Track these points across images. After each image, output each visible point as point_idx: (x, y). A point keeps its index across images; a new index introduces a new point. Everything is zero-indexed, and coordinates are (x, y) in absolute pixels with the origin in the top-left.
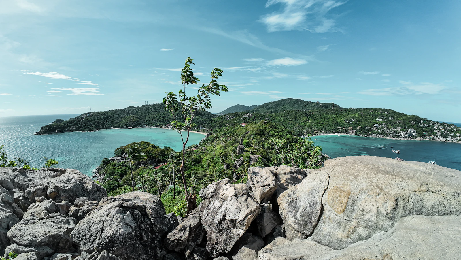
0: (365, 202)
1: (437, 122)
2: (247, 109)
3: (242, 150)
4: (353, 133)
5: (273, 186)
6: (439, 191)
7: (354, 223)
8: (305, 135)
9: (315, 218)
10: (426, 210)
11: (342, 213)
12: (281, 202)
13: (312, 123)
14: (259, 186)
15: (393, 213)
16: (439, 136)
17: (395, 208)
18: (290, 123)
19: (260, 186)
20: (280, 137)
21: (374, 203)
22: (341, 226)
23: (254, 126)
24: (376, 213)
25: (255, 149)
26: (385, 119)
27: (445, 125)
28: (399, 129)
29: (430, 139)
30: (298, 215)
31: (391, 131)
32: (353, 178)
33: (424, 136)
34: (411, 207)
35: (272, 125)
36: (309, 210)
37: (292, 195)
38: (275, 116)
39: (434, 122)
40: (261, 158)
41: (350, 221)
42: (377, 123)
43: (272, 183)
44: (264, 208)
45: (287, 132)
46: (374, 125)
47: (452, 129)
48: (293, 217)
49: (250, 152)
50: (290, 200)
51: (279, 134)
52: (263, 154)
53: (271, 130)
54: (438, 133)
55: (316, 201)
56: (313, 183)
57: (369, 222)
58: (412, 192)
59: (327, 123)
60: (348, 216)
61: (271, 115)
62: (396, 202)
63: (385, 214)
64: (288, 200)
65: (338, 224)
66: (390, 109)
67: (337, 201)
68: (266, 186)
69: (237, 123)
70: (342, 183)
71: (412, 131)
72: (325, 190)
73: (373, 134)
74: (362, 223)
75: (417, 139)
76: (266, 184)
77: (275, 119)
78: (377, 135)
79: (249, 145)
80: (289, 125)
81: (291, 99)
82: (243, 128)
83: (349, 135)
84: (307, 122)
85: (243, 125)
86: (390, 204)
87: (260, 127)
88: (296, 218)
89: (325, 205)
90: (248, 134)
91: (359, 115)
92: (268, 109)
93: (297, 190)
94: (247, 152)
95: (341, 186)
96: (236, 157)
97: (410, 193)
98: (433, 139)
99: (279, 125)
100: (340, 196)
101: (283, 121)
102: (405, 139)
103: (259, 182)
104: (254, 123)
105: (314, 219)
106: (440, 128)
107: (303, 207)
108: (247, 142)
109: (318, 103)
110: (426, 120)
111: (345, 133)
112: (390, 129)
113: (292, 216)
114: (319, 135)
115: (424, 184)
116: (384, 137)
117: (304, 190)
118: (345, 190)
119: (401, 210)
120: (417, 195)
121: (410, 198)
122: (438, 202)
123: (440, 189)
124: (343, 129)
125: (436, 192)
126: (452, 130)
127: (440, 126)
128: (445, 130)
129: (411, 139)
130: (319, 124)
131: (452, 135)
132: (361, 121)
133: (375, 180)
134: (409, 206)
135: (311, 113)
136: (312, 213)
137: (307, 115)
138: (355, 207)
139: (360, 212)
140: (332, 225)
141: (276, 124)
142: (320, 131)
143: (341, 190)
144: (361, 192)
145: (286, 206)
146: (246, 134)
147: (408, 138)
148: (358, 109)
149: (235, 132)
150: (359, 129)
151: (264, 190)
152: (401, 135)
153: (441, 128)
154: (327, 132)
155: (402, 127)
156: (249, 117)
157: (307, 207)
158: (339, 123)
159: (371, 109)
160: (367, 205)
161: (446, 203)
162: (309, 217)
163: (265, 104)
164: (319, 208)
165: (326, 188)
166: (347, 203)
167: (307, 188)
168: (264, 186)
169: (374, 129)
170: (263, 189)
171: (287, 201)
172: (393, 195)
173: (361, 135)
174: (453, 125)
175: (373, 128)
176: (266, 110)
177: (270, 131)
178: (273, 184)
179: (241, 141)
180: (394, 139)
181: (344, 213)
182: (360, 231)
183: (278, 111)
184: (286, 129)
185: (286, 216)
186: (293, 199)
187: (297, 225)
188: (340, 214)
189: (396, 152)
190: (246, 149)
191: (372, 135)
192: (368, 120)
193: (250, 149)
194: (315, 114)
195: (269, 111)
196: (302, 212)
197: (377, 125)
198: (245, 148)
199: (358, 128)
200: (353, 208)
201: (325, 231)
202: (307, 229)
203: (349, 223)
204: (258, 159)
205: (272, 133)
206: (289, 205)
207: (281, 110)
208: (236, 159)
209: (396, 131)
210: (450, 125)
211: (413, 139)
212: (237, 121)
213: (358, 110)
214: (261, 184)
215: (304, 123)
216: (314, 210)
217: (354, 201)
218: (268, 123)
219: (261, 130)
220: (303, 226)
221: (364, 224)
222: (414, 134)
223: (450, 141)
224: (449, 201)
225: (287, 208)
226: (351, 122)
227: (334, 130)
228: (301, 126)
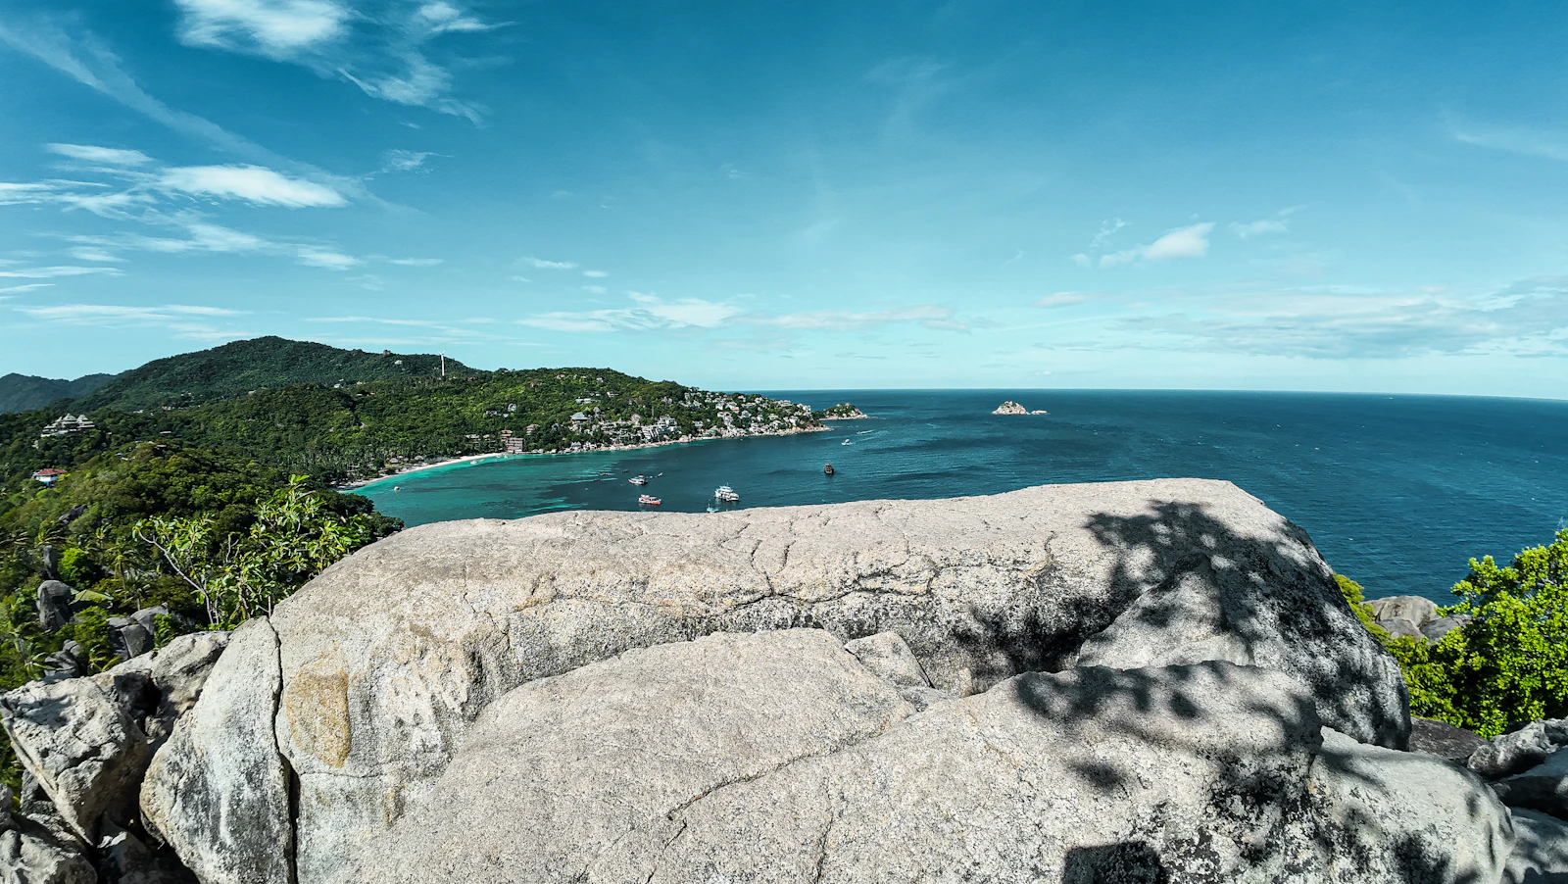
0: (397, 694)
1: (722, 394)
2: (61, 396)
3: (63, 606)
4: (515, 449)
5: (117, 750)
6: (586, 590)
7: (389, 779)
8: (352, 479)
9: (280, 815)
10: (562, 657)
11: (346, 761)
12: (155, 807)
13: (370, 432)
14: (54, 772)
15: (476, 698)
16: (729, 425)
17: (476, 680)
18: (279, 440)
19: (60, 769)
20: (242, 506)
21: (420, 686)
22: (360, 807)
23: (103, 475)
24: (433, 718)
25: (129, 584)
26: (598, 398)
27: (740, 397)
28: (635, 419)
29: (711, 435)
30: (224, 833)
31: (617, 429)
32: (347, 620)
33: (695, 431)
34: (520, 662)
35: (197, 460)
36: (251, 798)
37: (181, 760)
38: (204, 416)
39: (713, 393)
40: (166, 620)
41: (377, 774)
42: (578, 409)
43: (105, 737)
44: (113, 859)
45: (272, 481)
46: (574, 417)
47: (758, 405)
48: (211, 848)
49: (103, 604)
50: (181, 786)
51: (238, 495)
52: (175, 598)
53: (192, 483)
54: (727, 419)
55: (260, 750)
56: (233, 686)
57: (428, 755)
58: (512, 616)
59: (428, 424)
60: (367, 761)
61: (183, 412)
62: (473, 659)
63: (458, 710)
64: (176, 788)
65: (349, 804)
66: (608, 369)
67: (317, 722)
68: (85, 756)
69: (13, 472)
70: (318, 653)
71: (667, 422)
72: (277, 697)
73: (573, 444)
74: (412, 763)
75: (681, 440)
76: (80, 748)
77: (208, 432)
78: (583, 443)
79: (91, 572)
80: (279, 448)
81: (274, 342)
82: (47, 495)
83: (505, 456)
84: (354, 428)
85: (47, 480)
86: (461, 671)
87: (135, 477)
88: (222, 846)
89: (291, 754)
90: (81, 518)
91: (526, 390)
92: (172, 385)
93: (194, 731)
94: (88, 610)
95: (317, 662)
96: (39, 645)
97: (508, 620)
98: (717, 434)
99: (231, 453)
100: (322, 702)
101: (249, 437)
102: (654, 445)
103: (51, 753)
104: (101, 460)
105: (276, 821)
106: (729, 405)
107: (228, 794)
108: (81, 561)
109: (387, 356)
110: (694, 390)
111: (491, 452)
112: (614, 423)
113: (208, 844)
114: (405, 471)
115: (542, 580)
116: (603, 448)
117: (211, 725)
118: (330, 673)
119: (497, 680)
120: (528, 618)
121: (510, 634)
122: (588, 621)
123: (588, 582)
124: (483, 439)
125: (577, 595)
126: (759, 409)
127: (728, 401)
128: (742, 409)
129: (667, 442)
130: (401, 430)
131: (759, 418)
132: (534, 409)
133: (407, 609)
134: (515, 660)
135: (364, 393)
136: (263, 800)
137: (350, 403)
138: (376, 722)
139: (394, 732)
140: (334, 817)
141: (216, 454)
142: (409, 456)
143: (319, 680)
144: (376, 664)
145: (177, 814)
146: (71, 519)
147: (661, 441)
148: (521, 373)
149: (11, 519)
150: (533, 434)
151: (81, 782)
152: (644, 437)
153: (731, 407)
154: (432, 457)
155: (641, 413)
156: (75, 436)
157: (239, 788)
158: (468, 421)
159: (560, 371)
160: (405, 701)
161: (611, 619)
162: (262, 825)
163: (151, 363)
164: (274, 775)
165: (276, 686)
166: (348, 719)
167: (218, 712)
168: (75, 762)
169: (574, 428)
170: (72, 776)
171: (173, 791)
172: (459, 641)
173: (541, 451)
174: (759, 396)
175: (571, 425)
176: (159, 395)
177: (190, 489)
178: (114, 740)
179: (46, 560)
180: (627, 447)
181: (352, 756)
182: (415, 796)
183: (219, 394)
184: (265, 468)
185: (193, 854)
186: (191, 775)
187: (236, 871)
188: (342, 766)
189: (637, 481)
190: (80, 596)
191: (569, 446)
192: (554, 403)
193: (103, 592)
194: (381, 396)
195: (173, 396)
196: (233, 812)
197: (579, 416)
198: (73, 592)
199: (530, 429)
200: (373, 729)
201: (322, 848)
202: (274, 871)
203: (378, 783)
204: (156, 629)
205: (199, 493)
206: (184, 808)
207: (233, 389)
208: (45, 656)
209: (629, 428)
210: (751, 397)
211: (672, 442)
212: (14, 460)
213: (523, 375)
214: (60, 758)
215: (340, 435)
216: (266, 786)
217: (368, 704)
218: (175, 451)
219: (142, 487)
220: (254, 866)
221: (418, 766)
222: (672, 429)
223: (757, 434)
224: (618, 610)
225: (182, 822)
226: (506, 416)
227: (456, 444)
228: (330, 449)
